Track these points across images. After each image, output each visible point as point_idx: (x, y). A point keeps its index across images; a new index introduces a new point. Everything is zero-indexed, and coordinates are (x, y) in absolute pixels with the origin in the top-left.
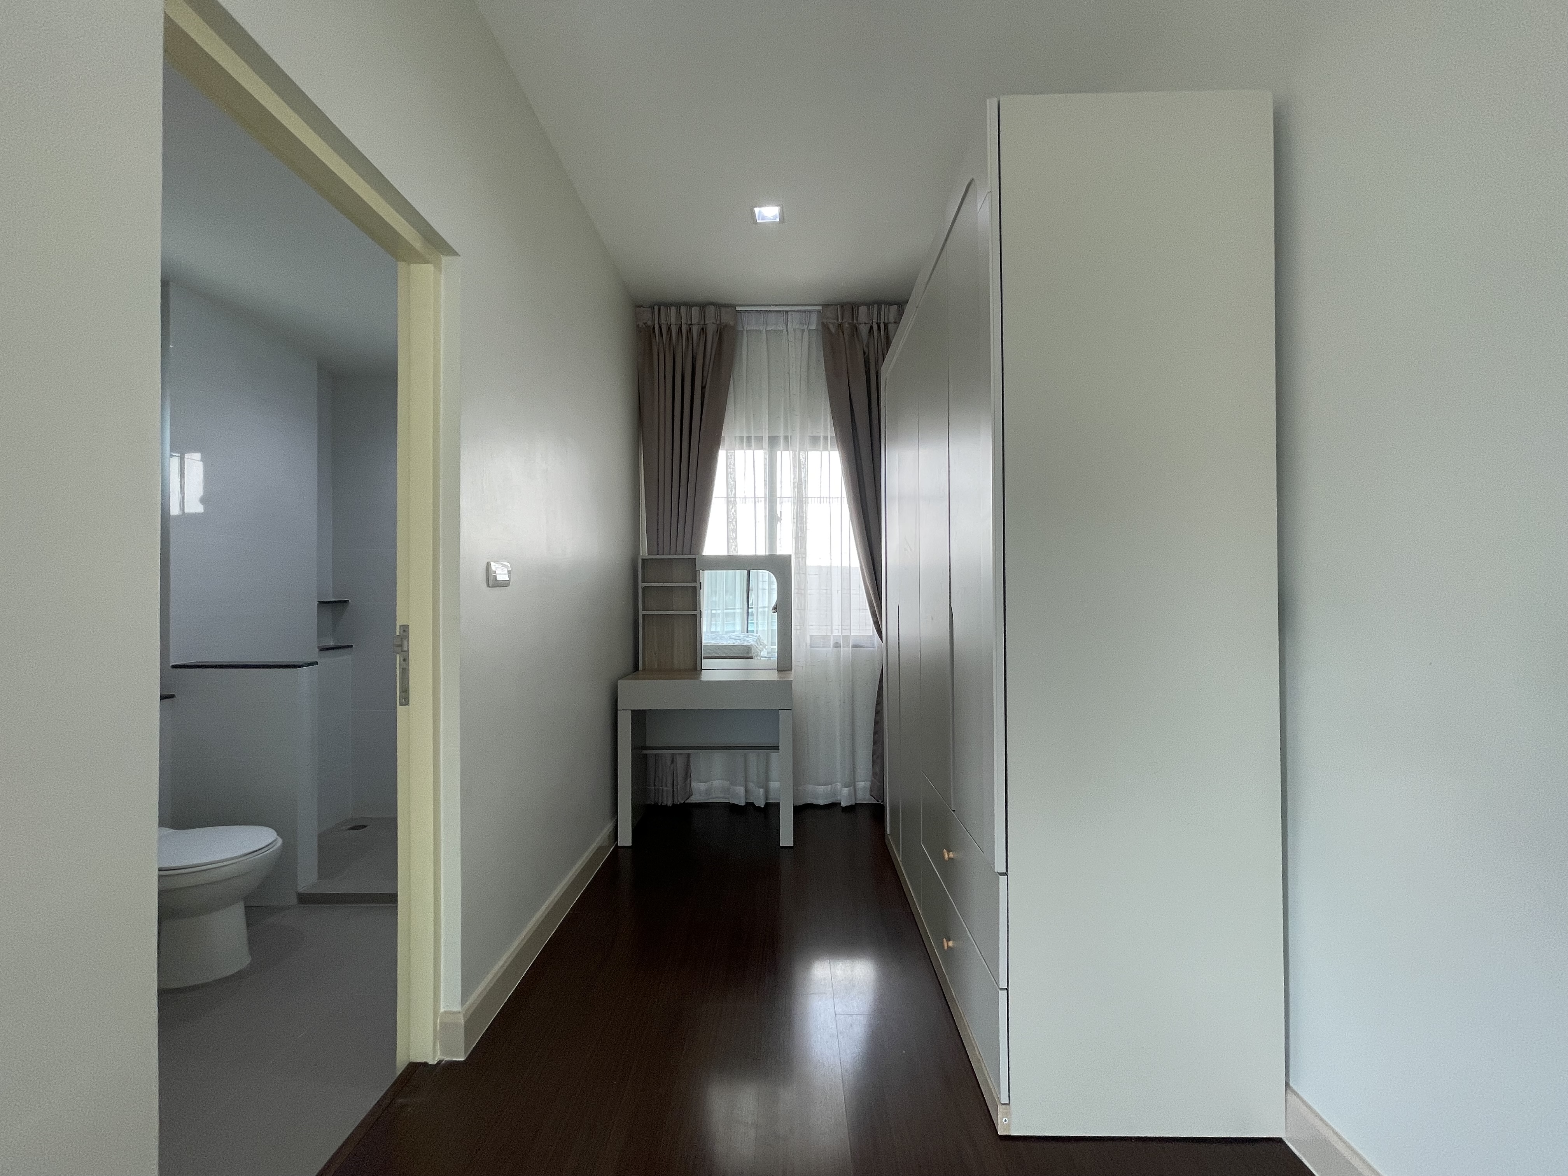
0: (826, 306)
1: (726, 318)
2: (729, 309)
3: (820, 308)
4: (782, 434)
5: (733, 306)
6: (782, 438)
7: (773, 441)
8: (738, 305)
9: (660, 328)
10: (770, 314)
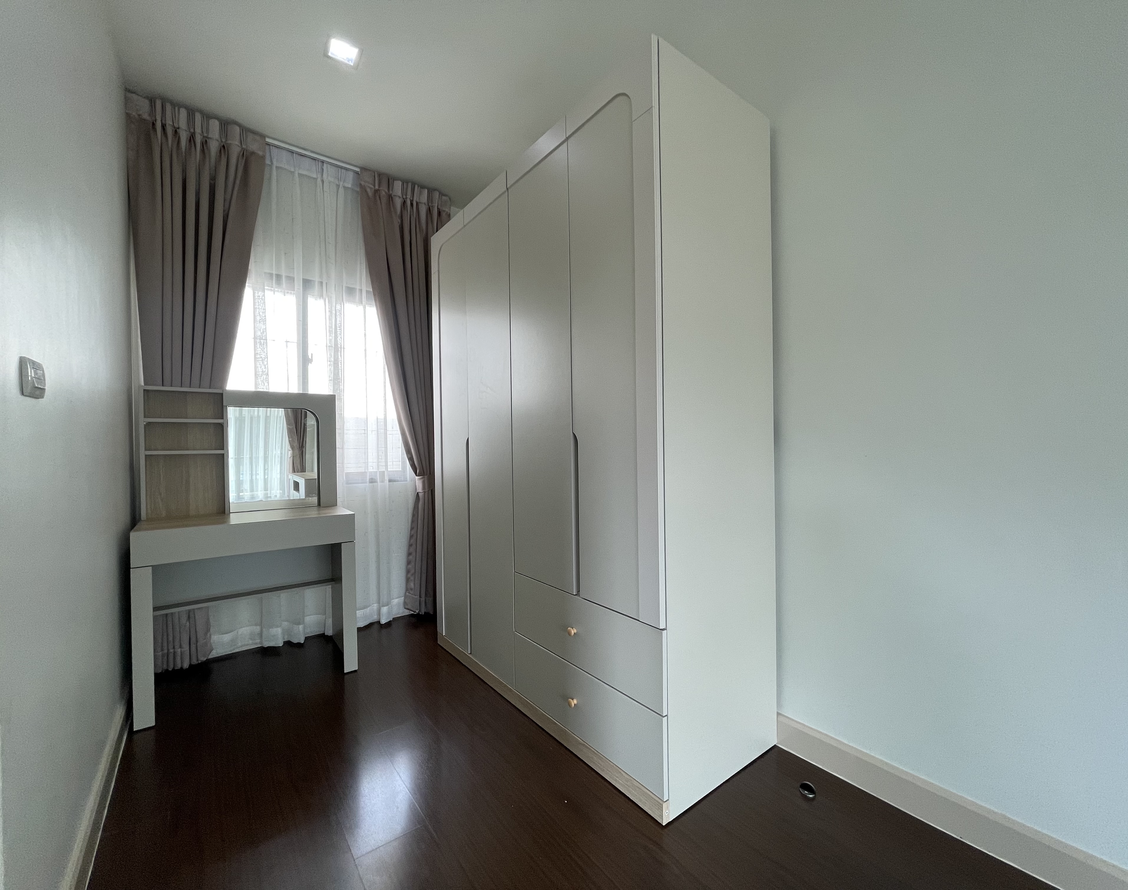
0: (364, 169)
1: (253, 146)
2: (258, 138)
3: (358, 170)
4: (317, 279)
5: (263, 136)
6: (316, 283)
7: (307, 283)
8: (269, 137)
9: (164, 127)
10: (304, 159)
